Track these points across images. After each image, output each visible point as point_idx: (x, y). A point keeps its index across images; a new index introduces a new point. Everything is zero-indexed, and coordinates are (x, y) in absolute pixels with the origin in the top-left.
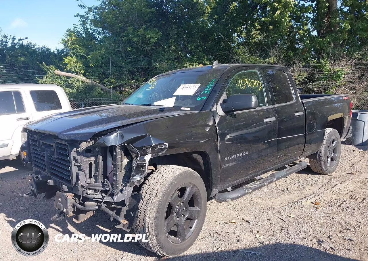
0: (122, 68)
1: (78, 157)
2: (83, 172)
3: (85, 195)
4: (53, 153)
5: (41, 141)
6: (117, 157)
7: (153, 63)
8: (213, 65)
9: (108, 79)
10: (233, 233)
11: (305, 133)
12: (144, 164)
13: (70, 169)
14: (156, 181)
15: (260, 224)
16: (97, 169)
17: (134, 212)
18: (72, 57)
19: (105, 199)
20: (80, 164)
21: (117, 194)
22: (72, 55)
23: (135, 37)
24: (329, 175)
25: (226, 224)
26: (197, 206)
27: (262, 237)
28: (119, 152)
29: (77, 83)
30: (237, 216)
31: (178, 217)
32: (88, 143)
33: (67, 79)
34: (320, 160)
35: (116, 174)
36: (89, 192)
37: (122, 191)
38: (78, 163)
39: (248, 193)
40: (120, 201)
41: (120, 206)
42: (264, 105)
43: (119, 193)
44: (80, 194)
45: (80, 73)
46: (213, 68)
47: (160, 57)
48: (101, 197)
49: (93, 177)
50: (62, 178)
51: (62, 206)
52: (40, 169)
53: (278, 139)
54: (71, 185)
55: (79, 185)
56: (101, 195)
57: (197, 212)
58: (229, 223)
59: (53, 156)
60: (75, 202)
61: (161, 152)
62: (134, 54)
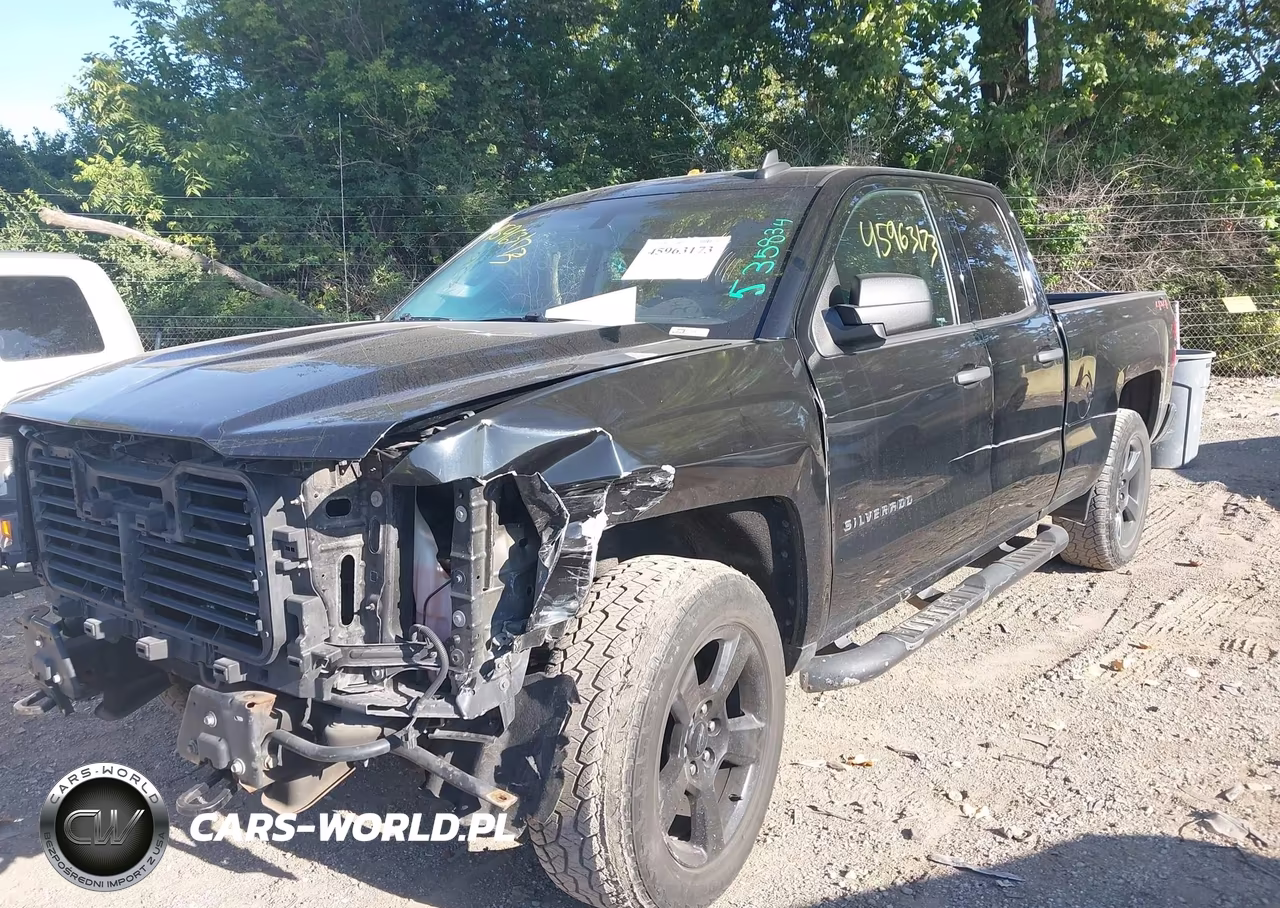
0: (305, 203)
1: (296, 534)
2: (318, 598)
3: (328, 696)
4: (161, 523)
5: (93, 474)
6: (474, 530)
7: (421, 187)
8: (764, 167)
9: (253, 246)
10: (875, 803)
11: (1063, 425)
12: (583, 553)
13: (256, 588)
14: (613, 621)
15: (958, 764)
16: (374, 583)
17: (539, 757)
18: (110, 158)
19: (420, 707)
20: (303, 565)
21: (470, 685)
22: (110, 150)
23: (352, 89)
24: (1119, 571)
25: (834, 771)
26: (754, 712)
27: (985, 812)
28: (480, 506)
29: (135, 258)
30: (866, 739)
31: (693, 762)
32: (337, 472)
33: (90, 244)
34: (1095, 522)
35: (469, 602)
36: (343, 681)
37: (488, 669)
38: (295, 559)
39: (910, 652)
40: (482, 714)
41: (473, 735)
42: (949, 322)
43: (481, 679)
44: (307, 691)
45: (144, 218)
46: (763, 177)
47: (448, 164)
48: (401, 701)
49: (355, 616)
50: (208, 628)
51: (223, 747)
52: (84, 592)
53: (994, 446)
54: (262, 656)
55: (301, 657)
56: (396, 690)
57: (755, 736)
58: (844, 766)
59: (160, 532)
60: (279, 727)
61: (645, 505)
62: (350, 154)
